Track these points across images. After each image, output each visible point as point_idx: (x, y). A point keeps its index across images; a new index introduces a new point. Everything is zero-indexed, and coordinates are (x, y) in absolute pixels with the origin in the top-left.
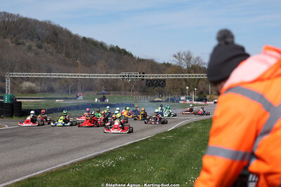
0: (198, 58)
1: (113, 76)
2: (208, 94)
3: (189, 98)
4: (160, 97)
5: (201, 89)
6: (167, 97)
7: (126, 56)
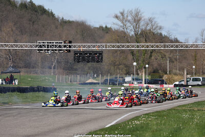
0: (150, 20)
1: (25, 46)
2: (166, 73)
3: (137, 80)
4: (94, 78)
5: (155, 65)
6: (105, 78)
7: (45, 16)
